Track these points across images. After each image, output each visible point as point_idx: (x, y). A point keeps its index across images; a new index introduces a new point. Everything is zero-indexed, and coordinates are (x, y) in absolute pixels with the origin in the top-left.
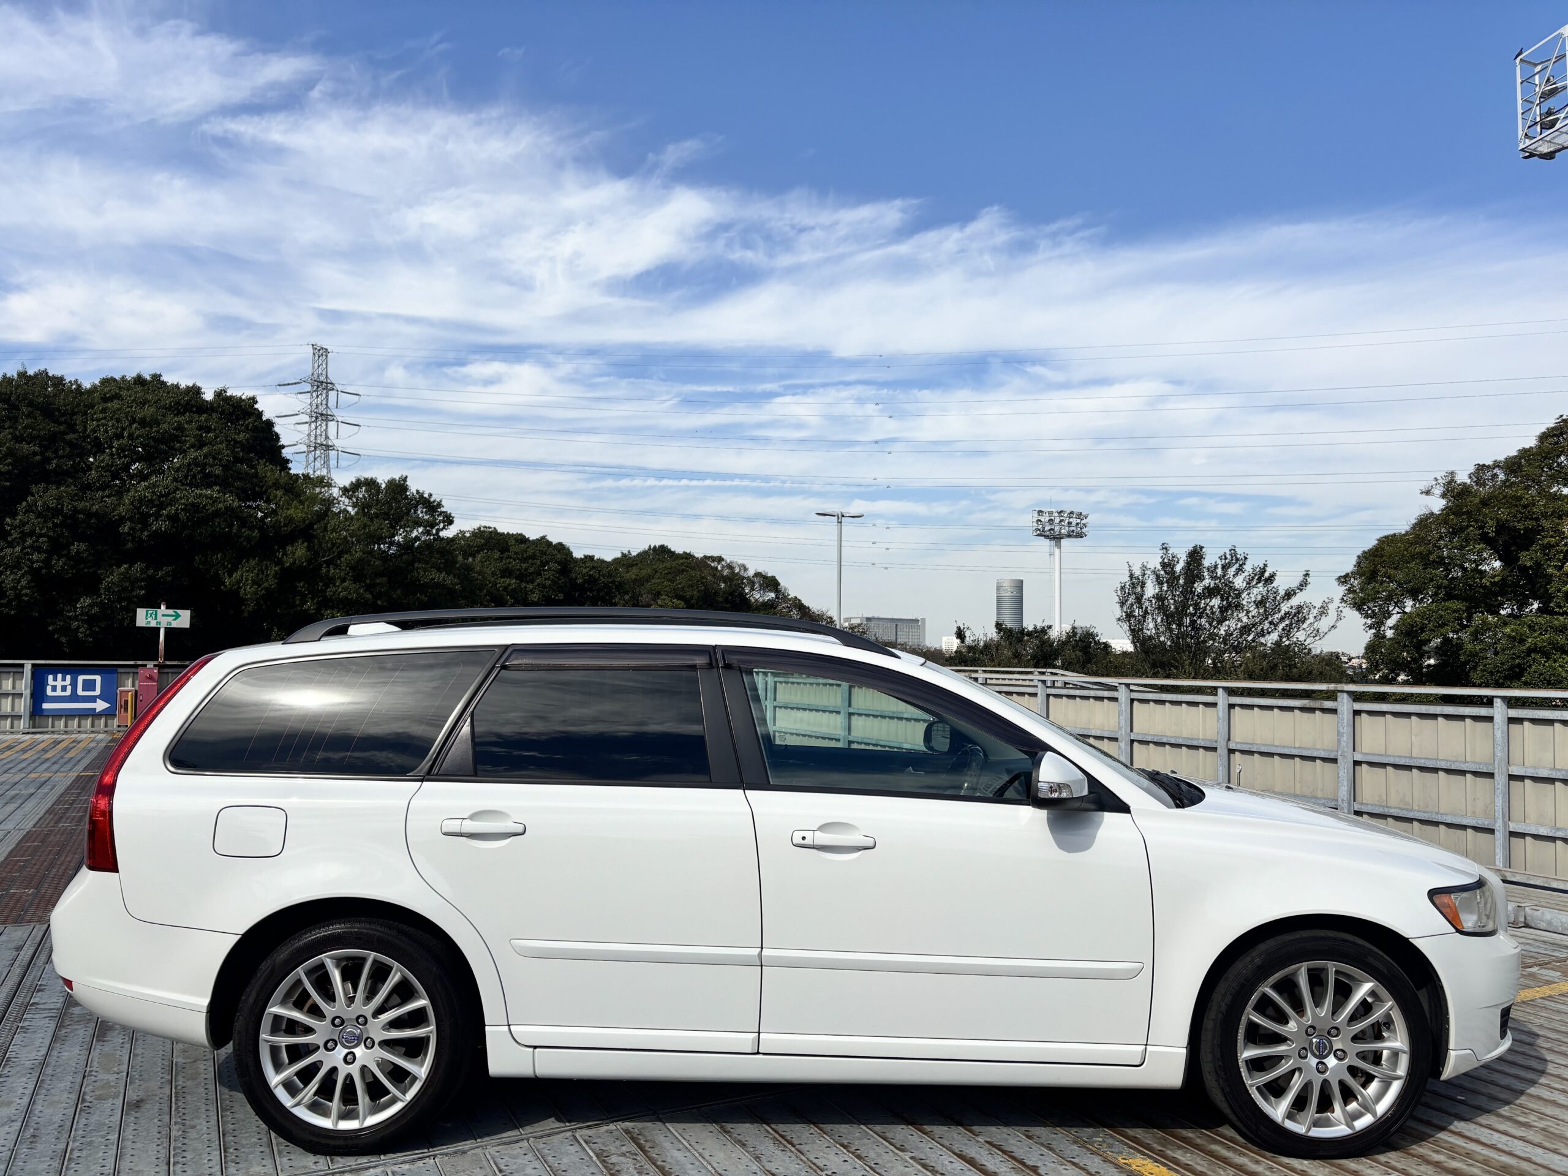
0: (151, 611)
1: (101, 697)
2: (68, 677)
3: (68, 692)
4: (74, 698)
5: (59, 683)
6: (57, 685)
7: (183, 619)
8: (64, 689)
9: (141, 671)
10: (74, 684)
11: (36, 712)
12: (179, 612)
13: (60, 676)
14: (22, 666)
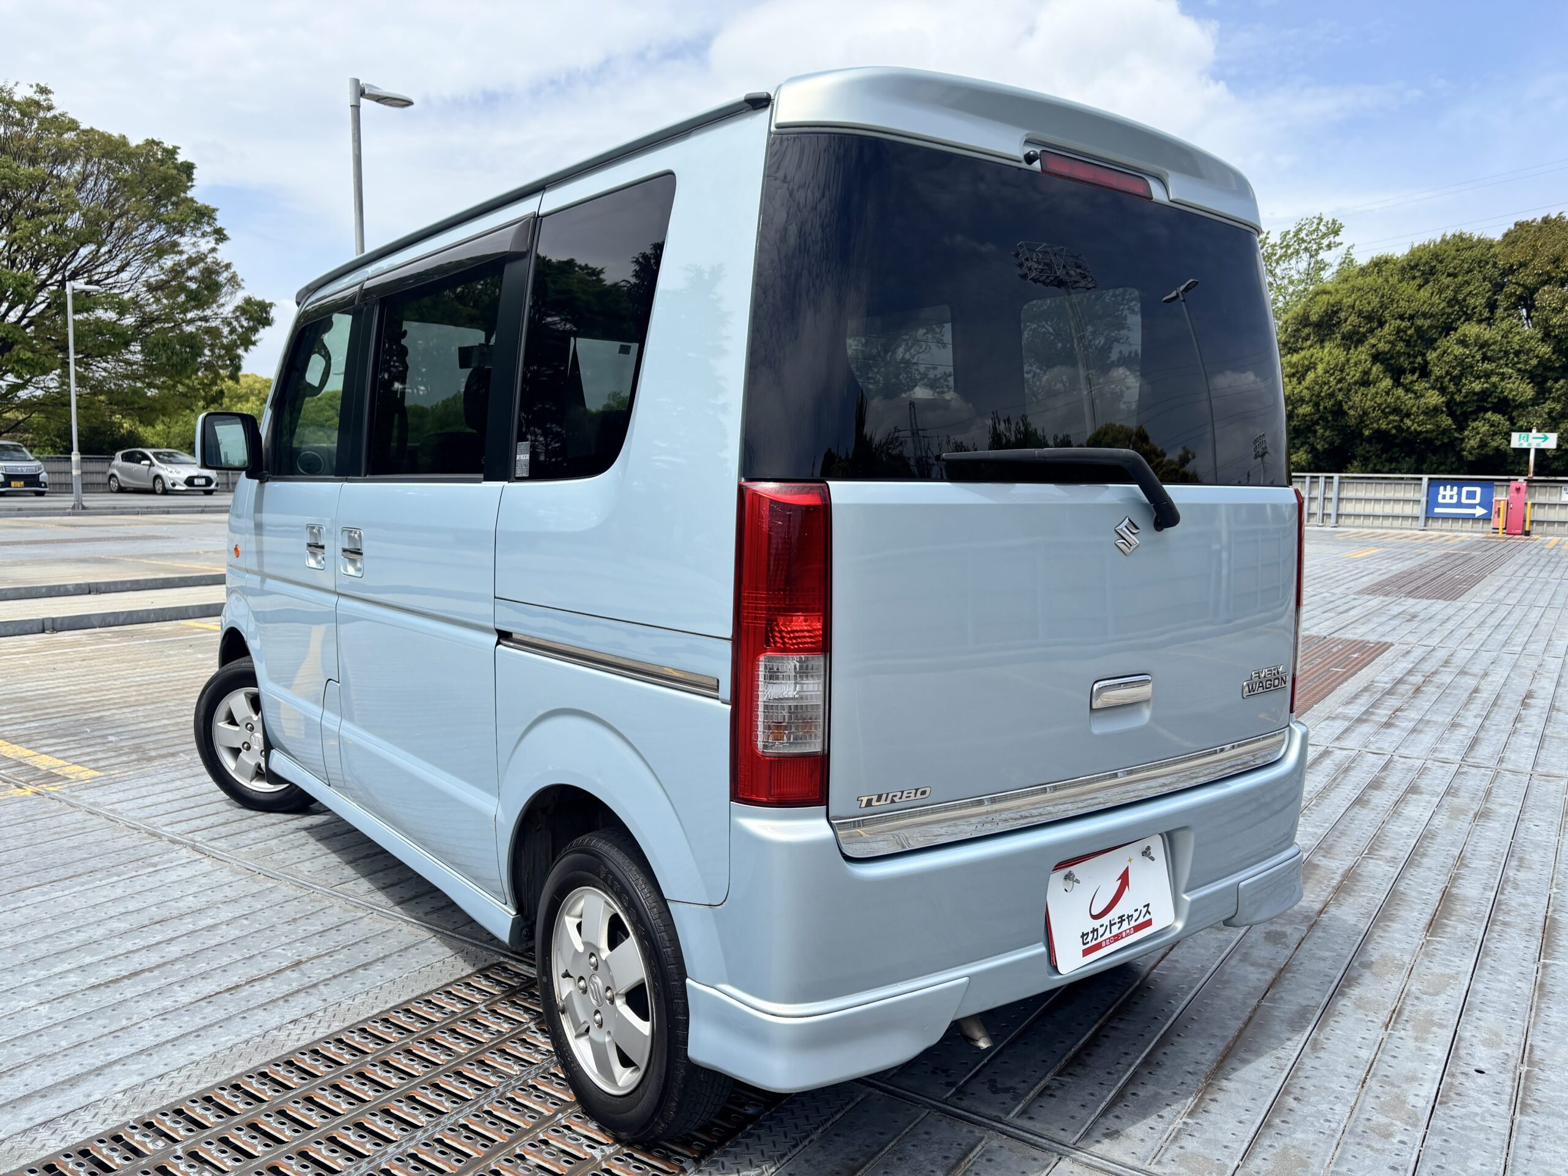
0: (1524, 434)
1: (1479, 505)
2: (1455, 489)
3: (1455, 500)
4: (1459, 504)
5: (1448, 493)
6: (1447, 494)
7: (1551, 441)
8: (1451, 497)
9: (1512, 484)
10: (1459, 494)
11: (1430, 516)
12: (1548, 435)
13: (1449, 487)
14: (1421, 479)
